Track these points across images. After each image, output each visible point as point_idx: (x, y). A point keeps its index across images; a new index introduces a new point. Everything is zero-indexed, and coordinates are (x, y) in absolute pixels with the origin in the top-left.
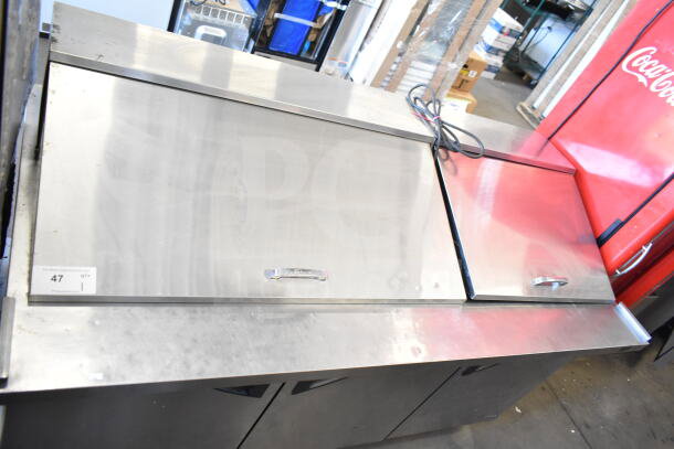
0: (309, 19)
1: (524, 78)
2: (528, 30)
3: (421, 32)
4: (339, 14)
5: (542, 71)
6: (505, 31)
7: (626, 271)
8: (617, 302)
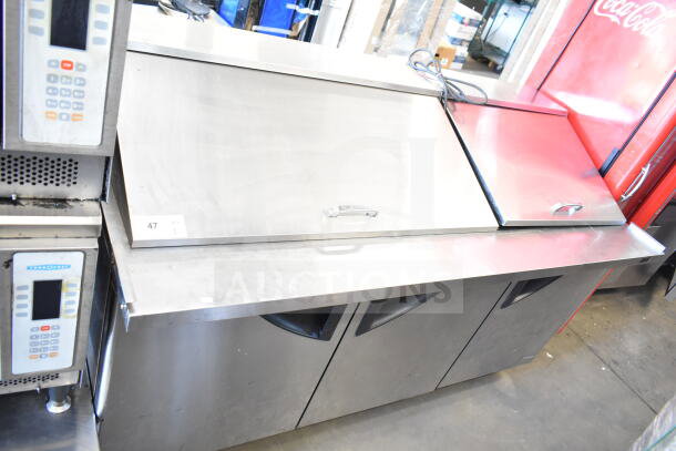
0: (285, 28)
1: (490, 65)
2: (487, 17)
3: (392, 26)
4: (313, 20)
5: (506, 56)
6: (466, 21)
7: (630, 195)
8: (628, 223)
